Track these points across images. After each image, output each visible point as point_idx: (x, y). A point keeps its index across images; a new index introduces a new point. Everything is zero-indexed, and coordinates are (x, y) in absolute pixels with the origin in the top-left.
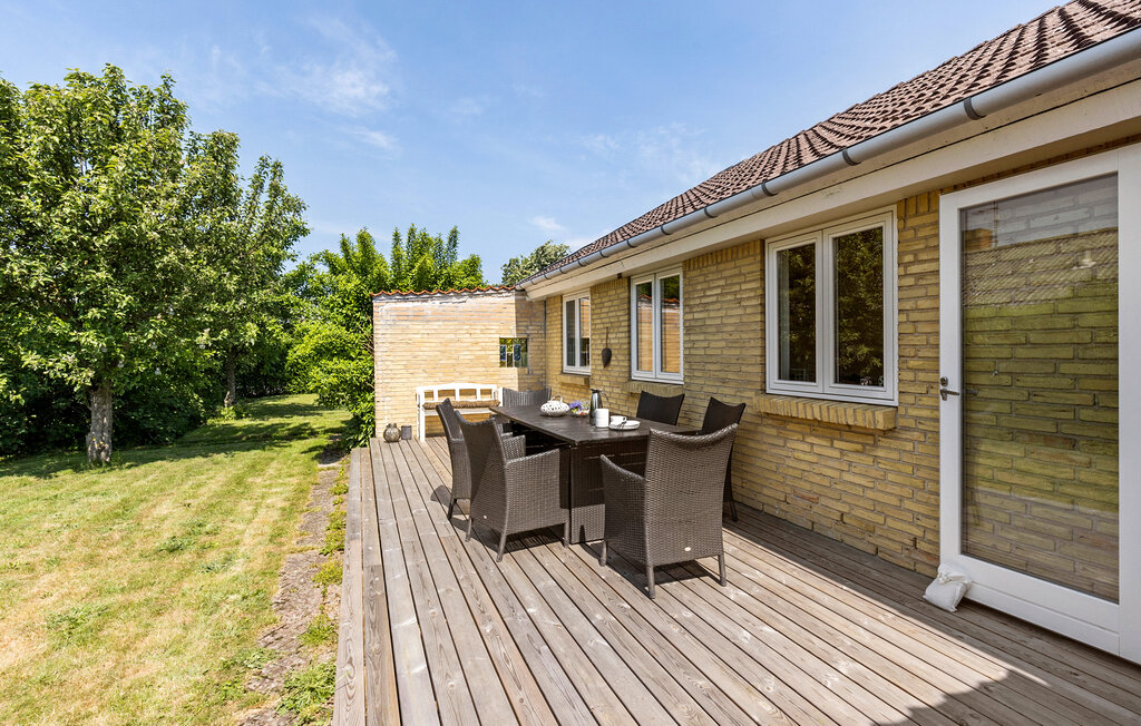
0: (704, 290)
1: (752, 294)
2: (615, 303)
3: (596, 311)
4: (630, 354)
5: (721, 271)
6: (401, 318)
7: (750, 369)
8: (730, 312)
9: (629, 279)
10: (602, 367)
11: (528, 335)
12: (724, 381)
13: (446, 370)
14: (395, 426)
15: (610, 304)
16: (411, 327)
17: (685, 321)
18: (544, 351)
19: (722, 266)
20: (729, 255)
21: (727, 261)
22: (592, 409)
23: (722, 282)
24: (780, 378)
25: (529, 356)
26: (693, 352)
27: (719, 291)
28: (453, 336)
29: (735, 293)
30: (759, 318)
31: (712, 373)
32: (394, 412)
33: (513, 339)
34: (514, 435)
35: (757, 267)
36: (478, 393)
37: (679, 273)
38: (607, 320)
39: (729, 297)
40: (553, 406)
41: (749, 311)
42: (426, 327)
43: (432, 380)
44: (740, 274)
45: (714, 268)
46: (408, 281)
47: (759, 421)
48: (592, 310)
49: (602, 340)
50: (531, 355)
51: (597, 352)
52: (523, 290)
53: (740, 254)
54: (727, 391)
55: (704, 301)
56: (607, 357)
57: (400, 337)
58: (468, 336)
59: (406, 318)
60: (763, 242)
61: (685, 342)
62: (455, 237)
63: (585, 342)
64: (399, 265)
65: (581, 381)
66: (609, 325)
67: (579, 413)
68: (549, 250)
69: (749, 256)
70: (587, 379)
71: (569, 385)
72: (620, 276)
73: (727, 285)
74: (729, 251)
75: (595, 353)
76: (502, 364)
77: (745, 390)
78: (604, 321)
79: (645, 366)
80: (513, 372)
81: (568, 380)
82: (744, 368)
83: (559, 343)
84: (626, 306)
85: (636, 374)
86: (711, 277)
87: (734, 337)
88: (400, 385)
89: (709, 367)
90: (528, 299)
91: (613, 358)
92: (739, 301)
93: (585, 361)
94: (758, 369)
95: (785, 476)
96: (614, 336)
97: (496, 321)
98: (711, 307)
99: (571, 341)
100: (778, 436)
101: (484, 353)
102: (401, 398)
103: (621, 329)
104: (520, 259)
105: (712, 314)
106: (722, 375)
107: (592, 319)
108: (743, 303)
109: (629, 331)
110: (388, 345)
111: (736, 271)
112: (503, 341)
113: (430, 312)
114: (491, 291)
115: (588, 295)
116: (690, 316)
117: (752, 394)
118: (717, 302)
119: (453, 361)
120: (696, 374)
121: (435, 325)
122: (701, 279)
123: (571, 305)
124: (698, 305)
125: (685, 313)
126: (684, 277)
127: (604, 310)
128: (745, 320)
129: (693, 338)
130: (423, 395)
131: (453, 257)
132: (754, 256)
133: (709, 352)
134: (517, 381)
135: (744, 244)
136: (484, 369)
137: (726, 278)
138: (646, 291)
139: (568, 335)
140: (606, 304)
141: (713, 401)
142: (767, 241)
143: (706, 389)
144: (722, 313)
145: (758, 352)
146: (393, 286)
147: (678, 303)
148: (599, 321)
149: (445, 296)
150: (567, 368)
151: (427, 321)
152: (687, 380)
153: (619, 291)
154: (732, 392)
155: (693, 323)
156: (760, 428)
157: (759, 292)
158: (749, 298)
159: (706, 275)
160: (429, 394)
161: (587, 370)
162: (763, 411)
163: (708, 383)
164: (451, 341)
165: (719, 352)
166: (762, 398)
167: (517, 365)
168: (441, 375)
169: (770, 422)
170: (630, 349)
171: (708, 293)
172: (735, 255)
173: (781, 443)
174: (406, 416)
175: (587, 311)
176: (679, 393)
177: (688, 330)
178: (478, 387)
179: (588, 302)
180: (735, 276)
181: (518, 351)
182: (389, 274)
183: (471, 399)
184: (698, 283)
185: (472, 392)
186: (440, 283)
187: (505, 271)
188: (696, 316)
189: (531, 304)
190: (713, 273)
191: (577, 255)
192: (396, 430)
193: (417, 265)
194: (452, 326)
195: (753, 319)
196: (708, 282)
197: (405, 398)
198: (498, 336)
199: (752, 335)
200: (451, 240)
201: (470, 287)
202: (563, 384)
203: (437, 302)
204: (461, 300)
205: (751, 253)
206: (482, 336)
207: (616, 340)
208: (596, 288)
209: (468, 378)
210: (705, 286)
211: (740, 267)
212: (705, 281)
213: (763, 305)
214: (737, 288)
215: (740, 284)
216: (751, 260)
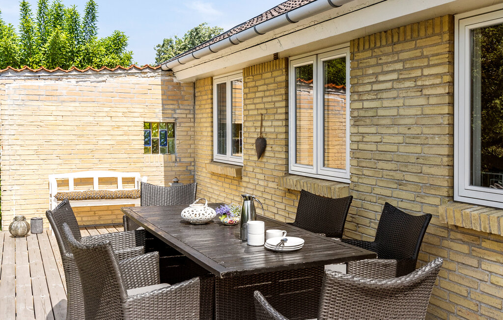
0: (376, 75)
1: (438, 81)
2: (272, 86)
3: (250, 96)
4: (287, 145)
5: (397, 53)
6: (31, 97)
7: (433, 171)
8: (408, 102)
9: (287, 60)
10: (255, 158)
11: (176, 119)
12: (400, 183)
13: (83, 156)
14: (24, 219)
15: (265, 87)
16: (43, 107)
17: (353, 110)
18: (192, 137)
19: (398, 47)
20: (409, 33)
21: (405, 41)
22: (244, 219)
23: (399, 66)
24: (472, 183)
25: (177, 142)
26: (361, 146)
27: (394, 76)
28: (91, 119)
29: (416, 79)
30: (446, 110)
31: (385, 172)
32: (23, 202)
33: (159, 124)
34: (147, 251)
35: (445, 48)
36: (120, 181)
37: (347, 54)
38: (262, 106)
39: (408, 84)
40: (196, 211)
41: (433, 101)
42: (60, 108)
43: (67, 167)
44: (422, 57)
45: (388, 49)
46: (40, 56)
47: (445, 234)
48: (245, 94)
49: (256, 127)
50: (179, 141)
51: (250, 141)
52: (170, 70)
53: (422, 33)
54: (404, 195)
55: (376, 87)
56: (262, 147)
57: (31, 119)
58: (109, 119)
59: (37, 98)
60: (452, 18)
61: (352, 134)
62: (93, 10)
63: (237, 128)
64: (29, 39)
65: (232, 172)
66: (264, 112)
67: (227, 220)
68: (203, 32)
69: (433, 35)
70: (239, 171)
71: (219, 176)
72: (276, 56)
73: (405, 69)
74: (408, 29)
75: (249, 140)
76: (146, 151)
77: (428, 195)
78: (258, 106)
79: (304, 159)
80: (159, 158)
81: (218, 169)
82: (426, 169)
83: (209, 129)
84: (283, 91)
85: (294, 168)
86: (384, 59)
87: (416, 130)
88: (30, 172)
89: (381, 165)
90: (175, 80)
91: (268, 148)
92: (421, 89)
93: (237, 147)
94: (445, 171)
95: (479, 304)
96: (269, 123)
97: (141, 103)
98: (385, 95)
99: (222, 127)
100: (469, 255)
101: (126, 138)
103: (277, 117)
104: (174, 40)
105: (386, 103)
106: (398, 175)
107: (245, 105)
108: (426, 92)
109: (287, 119)
110: (17, 127)
111: (417, 53)
112: (148, 126)
113: (64, 92)
114: (134, 71)
115: (241, 77)
116: (358, 105)
117: (436, 201)
118: (393, 88)
119: (92, 147)
120: (366, 172)
121: (71, 106)
122: (373, 61)
123: (222, 87)
124: (368, 92)
125: (353, 101)
126: (352, 59)
127: (258, 95)
128: (427, 111)
129: (362, 130)
130: (54, 184)
131: (91, 32)
132: (440, 34)
133: (382, 147)
134: (163, 169)
135: (427, 21)
136: (126, 156)
137: (404, 61)
138: (306, 74)
139: (219, 120)
140: (261, 88)
141: (387, 205)
142: (457, 17)
143: (378, 191)
144: (400, 102)
145: (445, 151)
146: (23, 62)
147: (344, 89)
148: (252, 107)
149: (85, 74)
150: (218, 157)
151: (62, 101)
152: (355, 179)
153: (275, 74)
154: (411, 196)
155: (362, 113)
156: (446, 243)
157: (447, 78)
158: (433, 86)
159: (378, 57)
160: (63, 183)
161: (239, 159)
162: (451, 223)
163: (381, 184)
165: (394, 148)
166: (451, 207)
167: (163, 152)
168: (77, 161)
169: (459, 236)
170: (287, 139)
171: (381, 78)
172: (415, 35)
173: (474, 263)
175: (240, 95)
176: (345, 195)
177: (357, 121)
178: (120, 175)
179: (240, 85)
180: (416, 58)
181: (164, 136)
182: (18, 48)
183: (111, 189)
184: (369, 67)
185: (112, 181)
186: (78, 60)
187: (159, 51)
188: (367, 104)
189: (179, 85)
190: (387, 54)
191: (228, 34)
192: (23, 224)
193: (50, 39)
194: (91, 107)
195: (438, 110)
196: (381, 65)
197: (37, 187)
198: (142, 120)
199: (436, 130)
200: (88, 13)
201: (111, 65)
202: (213, 174)
203: (73, 81)
204: (101, 79)
205: (437, 31)
206: (125, 119)
207: (272, 129)
208: (251, 70)
209: (107, 165)
210: (378, 69)
211: (421, 48)
212: (378, 65)
213: (451, 94)
214: (418, 73)
215: (422, 68)
216: (436, 39)
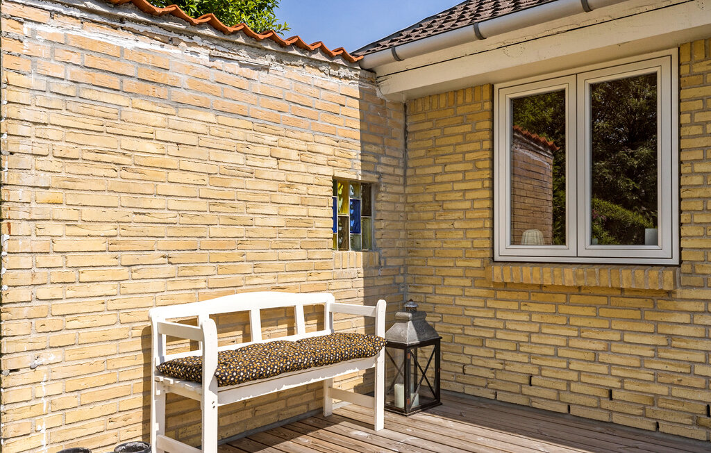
6: (100, 78)
11: (380, 175)
13: (221, 256)
16: (130, 114)
25: (375, 225)
28: (240, 159)
32: (72, 400)
36: (300, 315)
42: (173, 121)
43: (186, 284)
50: (381, 223)
52: (373, 70)
57: (97, 142)
58: (273, 163)
59: (114, 82)
76: (337, 243)
88: (95, 305)
97: (326, 134)
101: (303, 211)
102: (99, 350)
113: (183, 80)
114: (318, 56)
119: (240, 231)
121: (198, 120)
134: (361, 283)
136: (302, 254)
149: (229, 41)
151: (180, 104)
164: (234, 172)
167: (355, 245)
168: (209, 269)
174: (112, 407)
178: (298, 301)
189: (383, 104)
194: (240, 130)
197: (111, 348)
198: (329, 171)
206: (302, 167)
209: (269, 278)
